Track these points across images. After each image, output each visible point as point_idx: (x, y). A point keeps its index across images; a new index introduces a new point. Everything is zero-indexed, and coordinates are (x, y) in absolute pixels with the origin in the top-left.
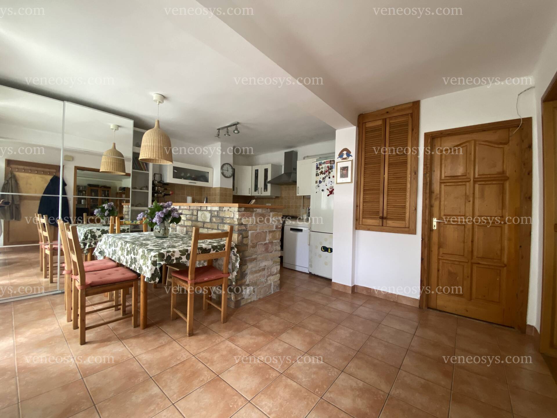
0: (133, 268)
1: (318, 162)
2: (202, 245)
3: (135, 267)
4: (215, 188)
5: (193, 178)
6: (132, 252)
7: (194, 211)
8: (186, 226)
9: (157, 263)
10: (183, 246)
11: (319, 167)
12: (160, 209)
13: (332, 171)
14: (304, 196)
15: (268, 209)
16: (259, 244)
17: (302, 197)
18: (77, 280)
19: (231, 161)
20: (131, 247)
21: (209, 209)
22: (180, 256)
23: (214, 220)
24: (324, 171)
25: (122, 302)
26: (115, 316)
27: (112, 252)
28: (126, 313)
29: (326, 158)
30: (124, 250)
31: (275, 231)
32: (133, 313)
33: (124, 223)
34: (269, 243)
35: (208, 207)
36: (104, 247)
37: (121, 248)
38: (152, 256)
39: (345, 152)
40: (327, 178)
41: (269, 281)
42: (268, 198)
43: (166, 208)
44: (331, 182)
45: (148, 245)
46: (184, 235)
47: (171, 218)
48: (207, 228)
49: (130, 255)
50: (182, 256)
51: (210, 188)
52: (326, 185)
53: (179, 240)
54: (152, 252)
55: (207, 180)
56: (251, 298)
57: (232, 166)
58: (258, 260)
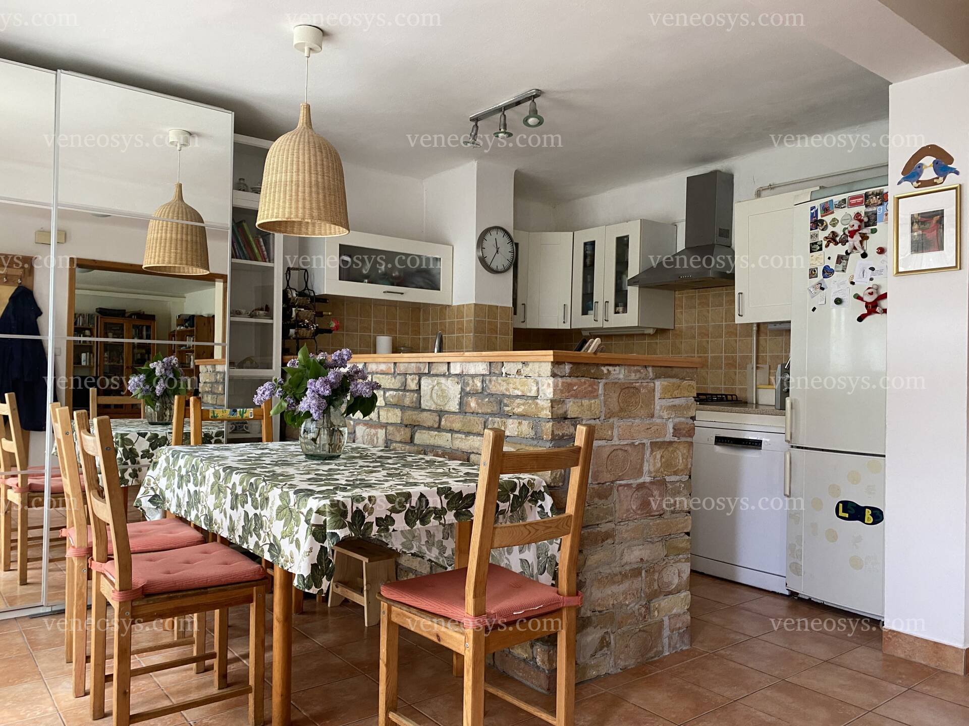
0: (252, 547)
1: (817, 204)
2: (447, 483)
3: (257, 544)
4: (459, 306)
5: (395, 278)
6: (249, 499)
7: (409, 377)
8: (385, 426)
9: (328, 531)
10: (391, 483)
11: (822, 221)
12: (319, 370)
13: (874, 231)
14: (758, 325)
15: (646, 367)
16: (621, 485)
17: (755, 328)
18: (105, 576)
19: (508, 222)
20: (245, 484)
21: (456, 369)
22: (389, 513)
23: (473, 404)
24: (841, 233)
25: (216, 649)
26: (199, 687)
27: (187, 499)
28: (229, 680)
29: (849, 186)
30: (225, 493)
31: (670, 443)
32: (252, 682)
33: (211, 414)
34: (651, 483)
35: (451, 365)
36: (163, 483)
37: (216, 488)
38: (311, 510)
39: (928, 161)
40: (855, 257)
41: (656, 613)
42: (627, 335)
43: (335, 365)
44: (872, 269)
45: (291, 477)
46: (382, 451)
47: (349, 398)
48: (451, 431)
49: (243, 507)
50: (393, 515)
51: (443, 309)
52: (853, 283)
53: (372, 465)
54: (311, 498)
55: (435, 286)
56: (597, 666)
57: (512, 235)
58: (617, 538)
